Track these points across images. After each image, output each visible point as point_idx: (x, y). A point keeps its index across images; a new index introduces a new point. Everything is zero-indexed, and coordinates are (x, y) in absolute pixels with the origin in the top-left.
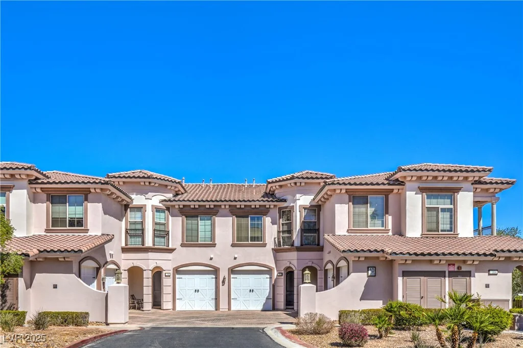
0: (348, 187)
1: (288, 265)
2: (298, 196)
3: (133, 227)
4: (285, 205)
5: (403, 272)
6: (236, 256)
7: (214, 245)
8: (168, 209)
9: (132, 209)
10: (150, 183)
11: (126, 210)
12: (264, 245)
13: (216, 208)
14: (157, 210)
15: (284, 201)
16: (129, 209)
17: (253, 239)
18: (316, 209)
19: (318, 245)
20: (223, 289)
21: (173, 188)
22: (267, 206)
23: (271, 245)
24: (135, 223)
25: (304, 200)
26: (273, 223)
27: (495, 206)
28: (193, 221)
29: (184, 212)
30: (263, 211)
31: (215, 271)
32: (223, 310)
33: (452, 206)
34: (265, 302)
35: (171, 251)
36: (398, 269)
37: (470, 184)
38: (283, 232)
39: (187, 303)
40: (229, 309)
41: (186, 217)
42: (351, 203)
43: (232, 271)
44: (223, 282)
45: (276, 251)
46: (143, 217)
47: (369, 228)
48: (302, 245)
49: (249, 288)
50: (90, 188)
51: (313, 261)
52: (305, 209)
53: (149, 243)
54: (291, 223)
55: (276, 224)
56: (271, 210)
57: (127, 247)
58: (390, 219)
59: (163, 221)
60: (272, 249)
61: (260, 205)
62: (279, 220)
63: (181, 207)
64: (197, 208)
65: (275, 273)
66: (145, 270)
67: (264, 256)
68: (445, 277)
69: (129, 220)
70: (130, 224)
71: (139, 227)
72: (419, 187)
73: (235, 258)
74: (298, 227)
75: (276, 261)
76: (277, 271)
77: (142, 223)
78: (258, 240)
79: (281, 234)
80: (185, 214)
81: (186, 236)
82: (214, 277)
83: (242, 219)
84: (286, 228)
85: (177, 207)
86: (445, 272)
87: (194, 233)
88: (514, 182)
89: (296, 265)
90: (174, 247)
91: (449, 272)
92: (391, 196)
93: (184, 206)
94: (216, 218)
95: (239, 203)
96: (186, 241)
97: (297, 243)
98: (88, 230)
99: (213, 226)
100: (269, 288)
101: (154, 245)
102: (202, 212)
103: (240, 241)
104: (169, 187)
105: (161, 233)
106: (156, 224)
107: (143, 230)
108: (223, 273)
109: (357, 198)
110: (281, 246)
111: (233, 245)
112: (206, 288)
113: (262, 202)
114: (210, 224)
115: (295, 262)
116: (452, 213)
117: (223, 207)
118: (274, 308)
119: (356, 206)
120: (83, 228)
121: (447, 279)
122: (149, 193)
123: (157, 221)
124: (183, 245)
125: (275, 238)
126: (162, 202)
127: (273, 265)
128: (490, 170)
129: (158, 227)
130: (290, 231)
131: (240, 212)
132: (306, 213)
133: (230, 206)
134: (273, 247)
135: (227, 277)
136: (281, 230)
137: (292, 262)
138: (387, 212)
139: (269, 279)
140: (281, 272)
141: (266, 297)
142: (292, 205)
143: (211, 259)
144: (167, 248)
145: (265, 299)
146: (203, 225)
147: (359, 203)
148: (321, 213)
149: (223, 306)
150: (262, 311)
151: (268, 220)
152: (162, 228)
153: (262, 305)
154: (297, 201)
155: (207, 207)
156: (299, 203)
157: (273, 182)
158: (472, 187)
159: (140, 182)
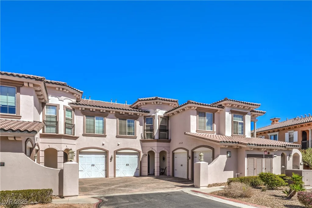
0: (199, 106)
1: (151, 149)
2: (157, 110)
3: (49, 119)
4: (149, 114)
5: (247, 155)
6: (119, 144)
7: (105, 136)
8: (74, 110)
9: (48, 107)
10: (63, 89)
11: (43, 107)
12: (135, 138)
13: (107, 113)
14: (67, 109)
15: (148, 112)
16: (45, 106)
17: (129, 133)
18: (166, 118)
19: (168, 139)
20: (111, 164)
21: (77, 96)
22: (138, 115)
23: (139, 138)
24: (50, 117)
25: (161, 113)
26: (141, 125)
27: (256, 123)
28: (91, 120)
29: (85, 113)
30: (136, 117)
31: (106, 153)
32: (111, 177)
33: (243, 122)
34: (136, 172)
35: (76, 138)
36: (245, 153)
37: (250, 111)
38: (147, 130)
39: (86, 173)
40: (115, 176)
41: (86, 116)
42: (198, 116)
43: (117, 153)
44: (111, 159)
45: (142, 141)
46: (57, 112)
47: (206, 130)
48: (159, 138)
49: (126, 163)
50: (23, 82)
51: (166, 148)
52: (161, 118)
53: (61, 132)
54: (153, 125)
55: (142, 125)
56: (140, 117)
57: (44, 134)
58: (215, 126)
59: (70, 118)
60: (140, 140)
61: (134, 113)
62: (144, 123)
63: (83, 109)
64: (94, 111)
65: (142, 154)
66: (59, 151)
67: (136, 144)
68: (263, 158)
69: (45, 114)
70: (46, 117)
71: (54, 120)
72: (231, 110)
73: (118, 145)
74: (157, 128)
75: (142, 147)
76: (143, 153)
77: (56, 117)
78: (132, 135)
79: (146, 131)
80: (86, 114)
81: (86, 129)
82: (104, 156)
83: (123, 121)
84: (149, 128)
85: (80, 109)
86: (263, 155)
87: (92, 128)
88: (265, 112)
89: (156, 150)
90: (77, 136)
91: (265, 155)
92: (216, 114)
93: (85, 109)
94: (106, 119)
95: (122, 111)
96: (86, 133)
97: (157, 137)
98: (21, 117)
99: (104, 124)
100: (137, 163)
101: (65, 133)
102: (98, 114)
103: (121, 134)
104: (75, 95)
105: (69, 125)
106: (66, 119)
107: (57, 123)
108: (111, 154)
109: (201, 113)
110: (145, 139)
111: (117, 137)
112: (99, 163)
113: (136, 111)
114: (102, 122)
115: (156, 148)
116: (243, 125)
117: (111, 112)
118: (141, 175)
119: (200, 117)
120: (15, 115)
121: (264, 158)
122: (62, 97)
123: (67, 117)
124: (84, 135)
125: (141, 134)
126: (70, 105)
127: (140, 149)
128: (260, 105)
129: (67, 121)
130: (152, 130)
131: (121, 116)
132: (161, 120)
133: (116, 112)
134: (141, 139)
135: (113, 156)
136: (146, 129)
137: (153, 148)
138: (214, 123)
139: (137, 158)
140: (146, 154)
141: (136, 168)
142: (153, 115)
143: (103, 145)
144: (73, 136)
145: (135, 170)
146: (98, 123)
147: (201, 116)
148: (169, 121)
149: (111, 175)
150: (134, 176)
151: (138, 123)
152: (70, 122)
153: (134, 173)
154: (157, 113)
155: (101, 111)
156: (158, 114)
157: (142, 100)
158: (250, 113)
159: (55, 88)
